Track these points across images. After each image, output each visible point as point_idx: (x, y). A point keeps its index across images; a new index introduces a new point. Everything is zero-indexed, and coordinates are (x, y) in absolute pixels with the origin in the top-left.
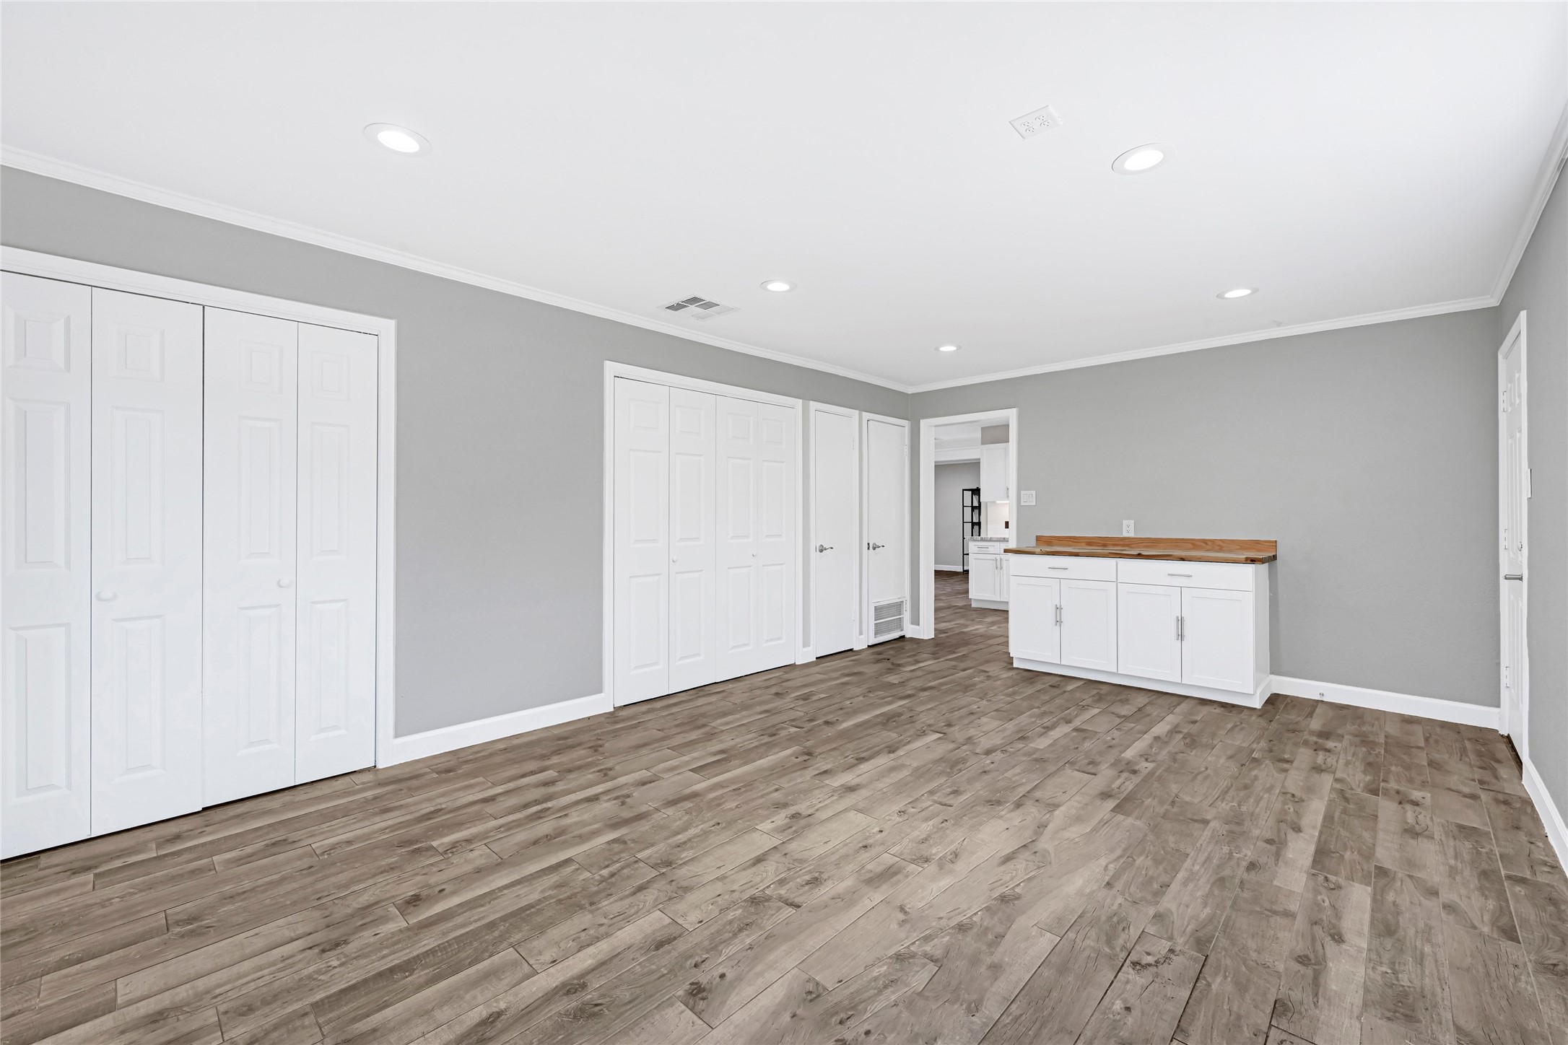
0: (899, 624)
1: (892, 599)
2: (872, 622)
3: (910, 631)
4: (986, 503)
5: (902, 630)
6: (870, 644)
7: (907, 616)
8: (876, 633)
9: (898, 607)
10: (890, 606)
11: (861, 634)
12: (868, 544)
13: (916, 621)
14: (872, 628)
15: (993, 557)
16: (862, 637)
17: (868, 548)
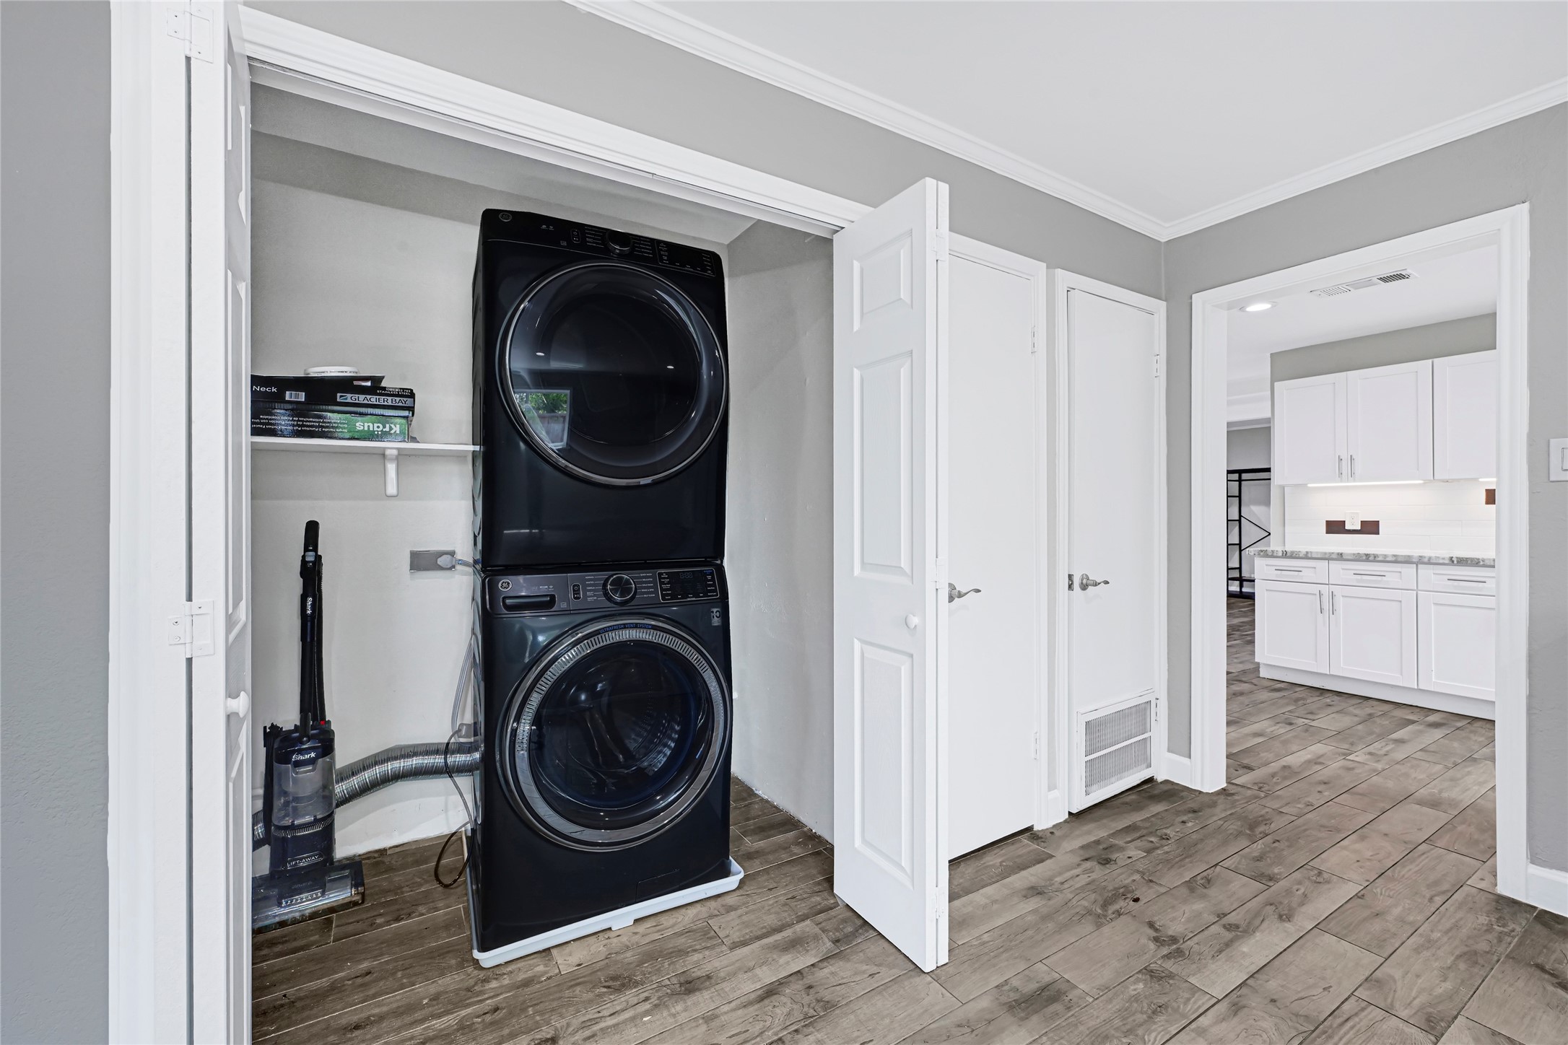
0: (1142, 753)
1: (1126, 699)
2: (1080, 760)
3: (1165, 767)
4: (1283, 488)
5: (1149, 766)
6: (1074, 811)
7: (1159, 732)
8: (1090, 783)
9: (1141, 713)
10: (1121, 715)
11: (1052, 787)
12: (1070, 577)
13: (1182, 743)
14: (1080, 772)
15: (1315, 589)
16: (1055, 793)
17: (1070, 587)
